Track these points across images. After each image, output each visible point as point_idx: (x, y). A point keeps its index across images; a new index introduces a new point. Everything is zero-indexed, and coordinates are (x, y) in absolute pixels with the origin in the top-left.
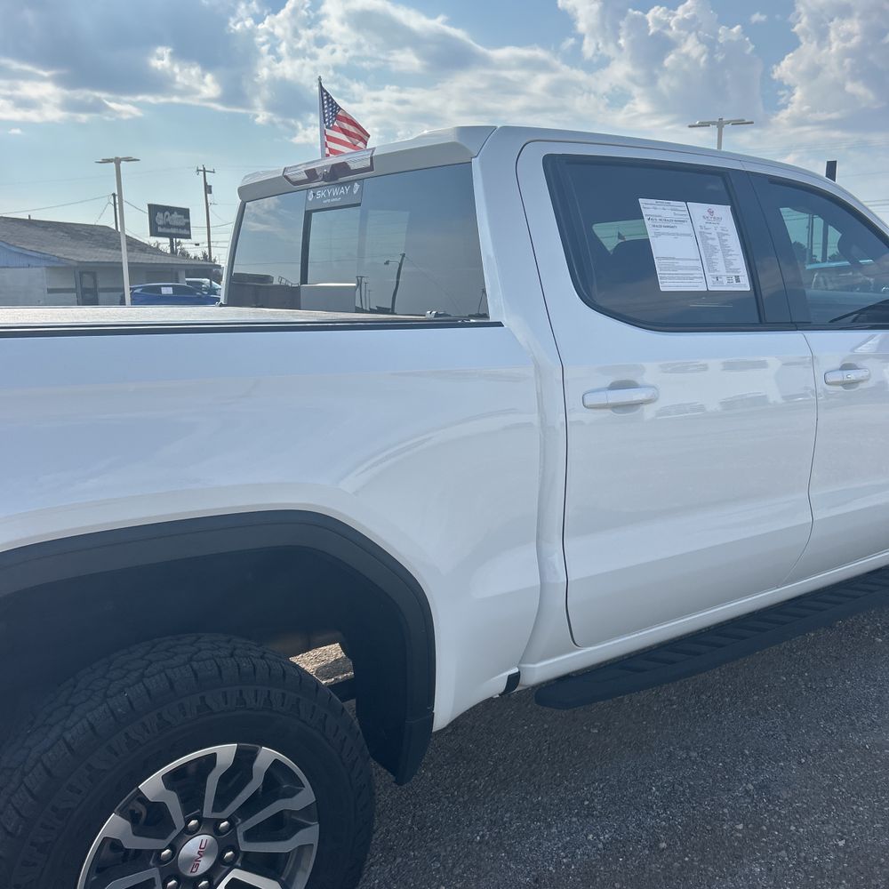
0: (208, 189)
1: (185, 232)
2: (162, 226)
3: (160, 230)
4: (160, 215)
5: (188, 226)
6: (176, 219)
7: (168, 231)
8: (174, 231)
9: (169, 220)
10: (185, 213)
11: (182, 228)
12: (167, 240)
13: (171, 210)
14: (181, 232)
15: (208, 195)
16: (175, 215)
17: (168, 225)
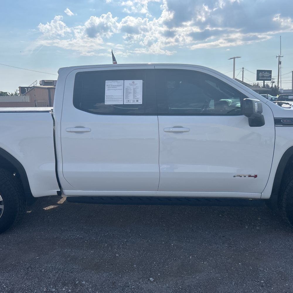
0: (280, 63)
2: (261, 77)
3: (260, 78)
4: (260, 73)
5: (271, 76)
6: (266, 74)
7: (263, 78)
8: (265, 78)
9: (264, 75)
10: (270, 72)
11: (268, 77)
12: (263, 82)
13: (265, 71)
14: (268, 78)
15: (280, 65)
16: (266, 73)
17: (263, 77)
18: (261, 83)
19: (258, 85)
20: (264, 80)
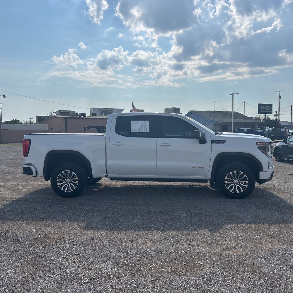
1: (270, 112)
2: (262, 110)
4: (262, 107)
5: (271, 110)
7: (264, 112)
8: (266, 111)
9: (264, 108)
10: (271, 106)
11: (269, 110)
12: (264, 114)
13: (266, 105)
14: (269, 112)
15: (280, 100)
16: (267, 107)
17: (264, 110)
18: (262, 116)
19: (259, 117)
20: (265, 113)
